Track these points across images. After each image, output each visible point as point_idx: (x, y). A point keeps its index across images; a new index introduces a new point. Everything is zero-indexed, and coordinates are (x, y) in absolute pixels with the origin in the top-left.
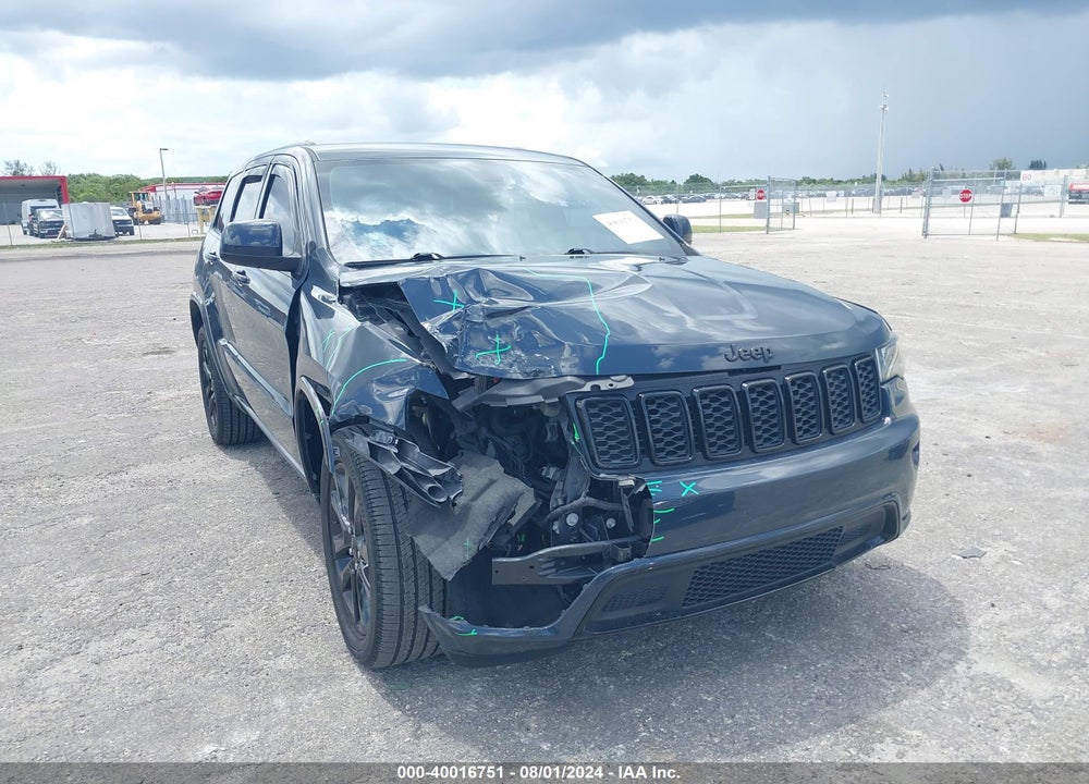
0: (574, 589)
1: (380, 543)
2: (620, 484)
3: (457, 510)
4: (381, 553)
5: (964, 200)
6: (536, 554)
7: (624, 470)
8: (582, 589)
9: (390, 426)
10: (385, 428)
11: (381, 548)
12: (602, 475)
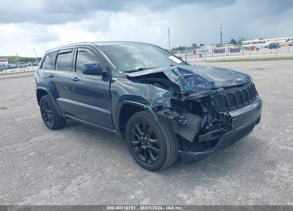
0: (217, 140)
1: (165, 137)
2: (224, 114)
3: (188, 126)
4: (166, 139)
5: (194, 53)
6: (208, 133)
7: (224, 111)
8: (219, 140)
9: (168, 107)
10: (167, 108)
11: (165, 138)
12: (220, 113)
